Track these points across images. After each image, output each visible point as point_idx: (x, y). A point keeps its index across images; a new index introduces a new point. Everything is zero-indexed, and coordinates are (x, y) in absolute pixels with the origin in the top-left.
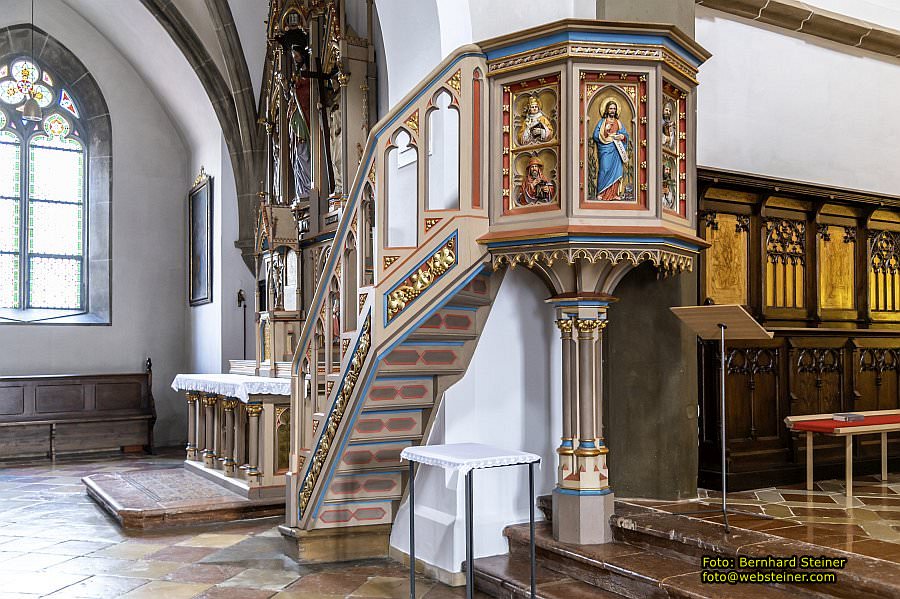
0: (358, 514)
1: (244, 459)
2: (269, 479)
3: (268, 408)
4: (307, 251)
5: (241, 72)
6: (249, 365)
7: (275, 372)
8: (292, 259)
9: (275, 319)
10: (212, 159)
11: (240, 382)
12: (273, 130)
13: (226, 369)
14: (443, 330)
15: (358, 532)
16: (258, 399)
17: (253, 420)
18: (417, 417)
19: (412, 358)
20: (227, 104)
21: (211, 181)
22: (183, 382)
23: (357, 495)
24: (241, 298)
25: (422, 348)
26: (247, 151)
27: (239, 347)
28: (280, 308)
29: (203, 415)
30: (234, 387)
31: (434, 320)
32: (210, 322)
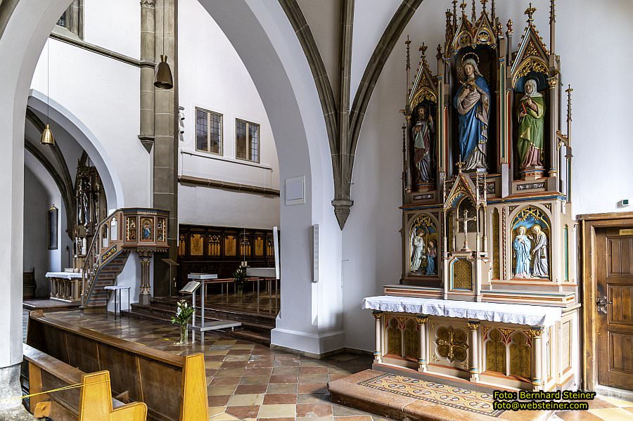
0: (98, 303)
1: (70, 294)
2: (77, 299)
3: (77, 281)
4: (89, 239)
5: (69, 178)
6: (71, 270)
7: (79, 272)
8: (84, 240)
9: (79, 257)
10: (57, 203)
11: (69, 274)
12: (79, 200)
13: (63, 271)
14: (115, 263)
15: (98, 307)
16: (74, 279)
17: (72, 284)
18: (112, 281)
19: (109, 269)
20: (63, 187)
21: (57, 210)
22: (48, 275)
23: (98, 299)
24: (68, 248)
25: (111, 267)
26: (70, 202)
27: (67, 264)
28: (81, 254)
29: (56, 285)
30: (67, 276)
31: (113, 261)
32: (57, 255)
